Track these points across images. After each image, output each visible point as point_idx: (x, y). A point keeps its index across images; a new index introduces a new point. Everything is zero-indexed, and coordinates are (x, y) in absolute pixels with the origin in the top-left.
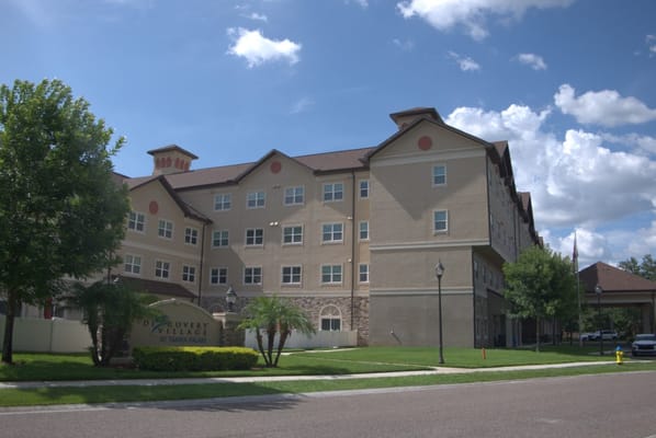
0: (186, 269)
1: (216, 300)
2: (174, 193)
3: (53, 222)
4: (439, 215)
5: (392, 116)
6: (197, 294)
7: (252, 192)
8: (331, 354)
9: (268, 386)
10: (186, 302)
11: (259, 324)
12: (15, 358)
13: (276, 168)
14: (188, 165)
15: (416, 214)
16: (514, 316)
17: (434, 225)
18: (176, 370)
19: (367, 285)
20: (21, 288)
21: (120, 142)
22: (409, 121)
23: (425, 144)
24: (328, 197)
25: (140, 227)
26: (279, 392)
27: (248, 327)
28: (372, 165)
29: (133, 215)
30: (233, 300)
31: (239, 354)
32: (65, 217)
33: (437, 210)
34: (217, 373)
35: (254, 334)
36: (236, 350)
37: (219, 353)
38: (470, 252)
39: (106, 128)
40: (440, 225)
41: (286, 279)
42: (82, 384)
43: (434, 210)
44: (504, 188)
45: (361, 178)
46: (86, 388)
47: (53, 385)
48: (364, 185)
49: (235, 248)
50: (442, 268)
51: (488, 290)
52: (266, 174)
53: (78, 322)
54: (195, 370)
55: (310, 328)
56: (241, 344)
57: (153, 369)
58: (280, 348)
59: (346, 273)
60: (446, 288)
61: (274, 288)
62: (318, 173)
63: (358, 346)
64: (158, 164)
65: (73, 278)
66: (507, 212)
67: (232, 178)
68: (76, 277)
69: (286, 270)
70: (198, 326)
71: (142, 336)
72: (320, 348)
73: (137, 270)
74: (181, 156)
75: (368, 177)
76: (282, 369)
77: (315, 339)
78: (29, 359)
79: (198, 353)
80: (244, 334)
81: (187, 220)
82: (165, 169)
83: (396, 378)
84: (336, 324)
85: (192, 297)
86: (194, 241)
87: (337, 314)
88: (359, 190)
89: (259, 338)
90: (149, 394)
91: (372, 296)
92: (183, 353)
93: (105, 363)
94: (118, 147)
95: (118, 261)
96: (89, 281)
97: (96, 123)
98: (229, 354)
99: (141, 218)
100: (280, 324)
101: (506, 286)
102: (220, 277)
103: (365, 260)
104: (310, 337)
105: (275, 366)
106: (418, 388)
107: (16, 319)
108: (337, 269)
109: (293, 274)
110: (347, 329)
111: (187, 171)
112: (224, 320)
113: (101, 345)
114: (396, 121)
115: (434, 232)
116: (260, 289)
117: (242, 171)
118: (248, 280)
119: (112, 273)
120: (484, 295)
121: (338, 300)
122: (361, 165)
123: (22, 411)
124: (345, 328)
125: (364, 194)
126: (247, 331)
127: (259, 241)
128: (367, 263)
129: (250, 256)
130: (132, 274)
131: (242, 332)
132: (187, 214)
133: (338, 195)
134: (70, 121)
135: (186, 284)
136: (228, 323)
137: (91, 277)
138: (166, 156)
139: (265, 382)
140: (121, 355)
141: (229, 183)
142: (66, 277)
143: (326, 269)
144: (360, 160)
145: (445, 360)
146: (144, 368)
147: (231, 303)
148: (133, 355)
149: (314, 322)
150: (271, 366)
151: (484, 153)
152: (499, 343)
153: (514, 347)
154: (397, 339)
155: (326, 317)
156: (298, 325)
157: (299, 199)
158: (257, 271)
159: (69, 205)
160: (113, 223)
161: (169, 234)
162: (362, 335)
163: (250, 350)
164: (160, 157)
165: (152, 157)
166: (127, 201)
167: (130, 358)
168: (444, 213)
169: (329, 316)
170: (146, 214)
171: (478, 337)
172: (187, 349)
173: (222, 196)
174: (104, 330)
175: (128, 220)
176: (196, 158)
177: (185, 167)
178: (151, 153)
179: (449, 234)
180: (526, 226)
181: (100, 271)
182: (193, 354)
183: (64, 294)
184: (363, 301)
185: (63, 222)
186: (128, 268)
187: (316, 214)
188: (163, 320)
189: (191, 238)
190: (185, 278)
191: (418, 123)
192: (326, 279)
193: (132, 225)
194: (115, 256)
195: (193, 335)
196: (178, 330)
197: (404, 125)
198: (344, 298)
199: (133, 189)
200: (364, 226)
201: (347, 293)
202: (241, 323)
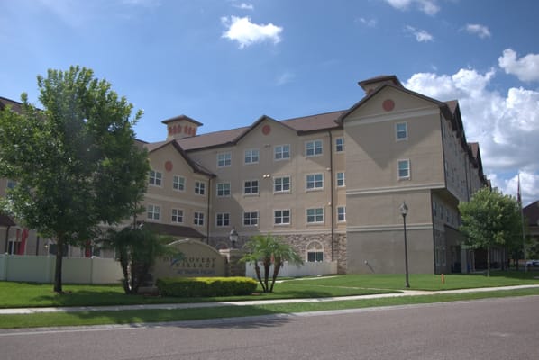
0: (196, 215)
1: (221, 239)
2: (185, 154)
3: (90, 180)
4: (403, 164)
5: (360, 83)
6: (206, 234)
7: (248, 150)
8: (316, 281)
9: (265, 308)
10: (197, 241)
11: (257, 258)
12: (64, 288)
13: (267, 130)
14: (195, 131)
15: (383, 164)
16: (467, 247)
17: (398, 173)
18: (191, 296)
19: (344, 224)
20: (67, 233)
21: (139, 114)
22: (375, 87)
23: (389, 106)
24: (310, 152)
25: (158, 183)
26: (275, 312)
27: (248, 260)
28: (345, 126)
29: (152, 173)
30: (236, 239)
31: (242, 283)
32: (100, 176)
33: (401, 160)
34: (224, 298)
35: (253, 266)
36: (238, 279)
37: (226, 282)
38: (430, 193)
39: (127, 104)
40: (403, 173)
41: (278, 221)
42: (117, 308)
43: (398, 160)
44: (456, 140)
45: (336, 135)
46: (120, 311)
47: (94, 309)
48: (339, 142)
49: (236, 196)
50: (406, 208)
51: (446, 226)
52: (259, 135)
53: (112, 259)
54: (206, 296)
55: (298, 260)
56: (243, 275)
57: (172, 296)
58: (275, 277)
59: (327, 214)
60: (410, 225)
61: (268, 228)
62: (301, 133)
63: (338, 274)
64: (171, 131)
65: (107, 225)
66: (459, 159)
67: (231, 140)
68: (110, 224)
69: (278, 214)
70: (208, 260)
71: (163, 269)
72: (307, 276)
73: (157, 216)
74: (190, 125)
75: (342, 135)
76: (276, 293)
77: (303, 269)
78: (75, 289)
79: (208, 282)
80: (245, 266)
81: (196, 175)
82: (177, 135)
83: (370, 299)
84: (320, 256)
85: (202, 237)
86: (202, 192)
87: (320, 248)
88: (335, 146)
89: (257, 269)
90: (169, 315)
91: (348, 232)
92: (196, 282)
93: (135, 291)
94: (137, 118)
95: (142, 210)
96: (120, 227)
97: (119, 100)
98: (234, 282)
99: (159, 175)
100: (274, 257)
101: (460, 222)
102: (224, 220)
103: (342, 203)
104: (299, 267)
105: (271, 291)
106: (389, 308)
107: (64, 259)
108: (319, 211)
109: (283, 216)
110: (329, 260)
111: (194, 136)
112: (228, 255)
113: (130, 277)
114: (363, 88)
115: (399, 178)
116: (257, 229)
117: (239, 134)
118: (247, 222)
119: (138, 219)
120: (442, 229)
121: (321, 237)
122: (336, 125)
123: (71, 330)
124: (327, 260)
125: (339, 149)
126: (248, 263)
127: (255, 190)
128: (344, 206)
129: (247, 203)
130: (153, 220)
131: (243, 264)
132: (196, 171)
133: (319, 151)
134: (98, 99)
135: (197, 227)
136: (232, 257)
137: (121, 223)
138: (177, 124)
139: (263, 305)
140: (146, 285)
141: (229, 144)
142: (102, 224)
143: (310, 211)
144: (335, 121)
145: (410, 284)
146: (166, 295)
147: (234, 242)
148: (156, 285)
149: (302, 255)
150: (268, 292)
151: (438, 112)
152: (456, 269)
153: (469, 273)
154: (371, 269)
155: (311, 251)
156: (288, 258)
157: (286, 155)
158: (254, 215)
159: (101, 167)
160: (137, 180)
161: (181, 187)
162: (341, 264)
163: (250, 279)
164: (173, 125)
165: (166, 126)
166: (147, 162)
167: (154, 287)
168: (406, 162)
169: (314, 250)
170: (163, 172)
171: (438, 265)
172: (199, 279)
173: (224, 154)
174: (132, 265)
175: (148, 177)
176: (200, 125)
177: (192, 133)
178: (165, 122)
179: (411, 180)
180: (476, 172)
181: (128, 218)
182: (205, 283)
183: (100, 237)
184: (341, 238)
185: (98, 180)
186: (150, 215)
187: (301, 167)
188: (179, 256)
189: (199, 190)
190: (196, 222)
191: (382, 88)
192: (311, 219)
193: (152, 181)
194: (139, 206)
195: (204, 268)
196: (191, 264)
197: (370, 91)
198: (326, 235)
199: (151, 152)
200: (340, 175)
201: (328, 231)
202: (242, 257)
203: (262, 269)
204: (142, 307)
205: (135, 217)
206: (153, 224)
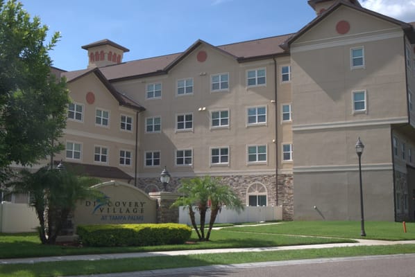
0: (122, 153)
1: (151, 181)
2: (109, 84)
4: (358, 95)
5: (309, 2)
6: (134, 176)
7: (181, 79)
8: (259, 228)
9: (197, 258)
10: (124, 183)
11: (191, 201)
13: (202, 57)
14: (120, 57)
15: (335, 95)
17: (353, 107)
18: (117, 245)
19: (290, 164)
21: (56, 37)
22: (327, 7)
23: (343, 28)
24: (251, 82)
25: (79, 116)
26: (212, 263)
27: (182, 205)
28: (292, 51)
29: (72, 106)
30: (167, 180)
31: (174, 230)
32: (10, 110)
33: (356, 91)
34: (154, 247)
35: (187, 211)
36: (171, 226)
37: (156, 229)
38: (389, 130)
39: (41, 27)
40: (359, 105)
41: (215, 160)
42: (31, 261)
43: (353, 91)
45: (282, 63)
46: (35, 264)
48: (285, 70)
49: (167, 132)
50: (361, 145)
51: (408, 166)
52: (193, 61)
53: (25, 205)
54: (134, 245)
55: (238, 205)
56: (175, 220)
57: (96, 245)
58: (212, 224)
59: (270, 153)
60: (367, 165)
61: (204, 168)
62: (241, 60)
63: (283, 220)
64: (92, 58)
65: (20, 165)
67: (162, 68)
68: (23, 164)
69: (215, 152)
70: (136, 204)
71: (85, 216)
72: (248, 223)
73: (77, 155)
74: (114, 50)
75: (289, 62)
76: (213, 242)
77: (244, 215)
79: (136, 229)
80: (178, 211)
81: (122, 108)
82: (100, 61)
83: (320, 249)
84: (262, 200)
85: (129, 179)
86: (129, 128)
87: (263, 190)
88: (280, 75)
89: (192, 214)
90: (91, 268)
91: (294, 173)
93: (52, 241)
94: (54, 41)
95: (61, 148)
96: (34, 168)
97: (31, 21)
98: (165, 230)
99: (79, 108)
100: (210, 201)
102: (154, 160)
103: (288, 140)
104: (239, 212)
105: (207, 239)
106: (342, 259)
108: (262, 149)
109: (220, 155)
110: (273, 204)
111: (119, 63)
112: (159, 199)
113: (47, 225)
114: (314, 7)
115: (353, 111)
116: (191, 169)
117: (171, 61)
118: (180, 161)
119: (54, 159)
120: (404, 170)
121: (264, 178)
122: (282, 51)
124: (270, 204)
125: (285, 78)
126: (181, 208)
127: (189, 125)
128: (290, 143)
129: (180, 140)
130: (73, 160)
131: (176, 210)
132: (122, 103)
133: (261, 81)
134: (6, 20)
135: (123, 167)
136: (163, 201)
137: (36, 163)
138: (99, 50)
139: (198, 255)
140: (66, 233)
141: (159, 73)
142: (13, 164)
143: (252, 149)
144: (280, 46)
145: (366, 232)
146: (87, 244)
147: (165, 184)
148: (77, 234)
149: (242, 199)
150: (204, 240)
151: (401, 34)
154: (320, 213)
155: (252, 194)
156: (227, 202)
157: (224, 85)
158: (188, 153)
159: (12, 99)
160: (54, 113)
161: (105, 122)
162: (287, 210)
163: (183, 226)
164: (94, 51)
165: (87, 51)
166: (66, 93)
167: (75, 236)
168: (363, 93)
169: (256, 193)
170: (84, 104)
171: (399, 211)
172: (127, 226)
173: (153, 85)
174: (49, 211)
175: (67, 110)
176: (126, 50)
177: (117, 60)
178: (85, 48)
179: (367, 113)
181: (44, 157)
182: (132, 230)
183: (12, 180)
184: (287, 179)
185: (8, 114)
186: (69, 154)
187: (241, 99)
188: (102, 200)
189: (125, 124)
190: (122, 162)
192: (252, 158)
193: (71, 115)
194: (56, 143)
195: (132, 213)
196: (117, 210)
197: (322, 11)
198: (269, 176)
199: (70, 82)
200: (286, 108)
201: (272, 171)
202: (174, 201)
203: (198, 215)
204: (60, 258)
205: (52, 156)
206: (73, 164)
